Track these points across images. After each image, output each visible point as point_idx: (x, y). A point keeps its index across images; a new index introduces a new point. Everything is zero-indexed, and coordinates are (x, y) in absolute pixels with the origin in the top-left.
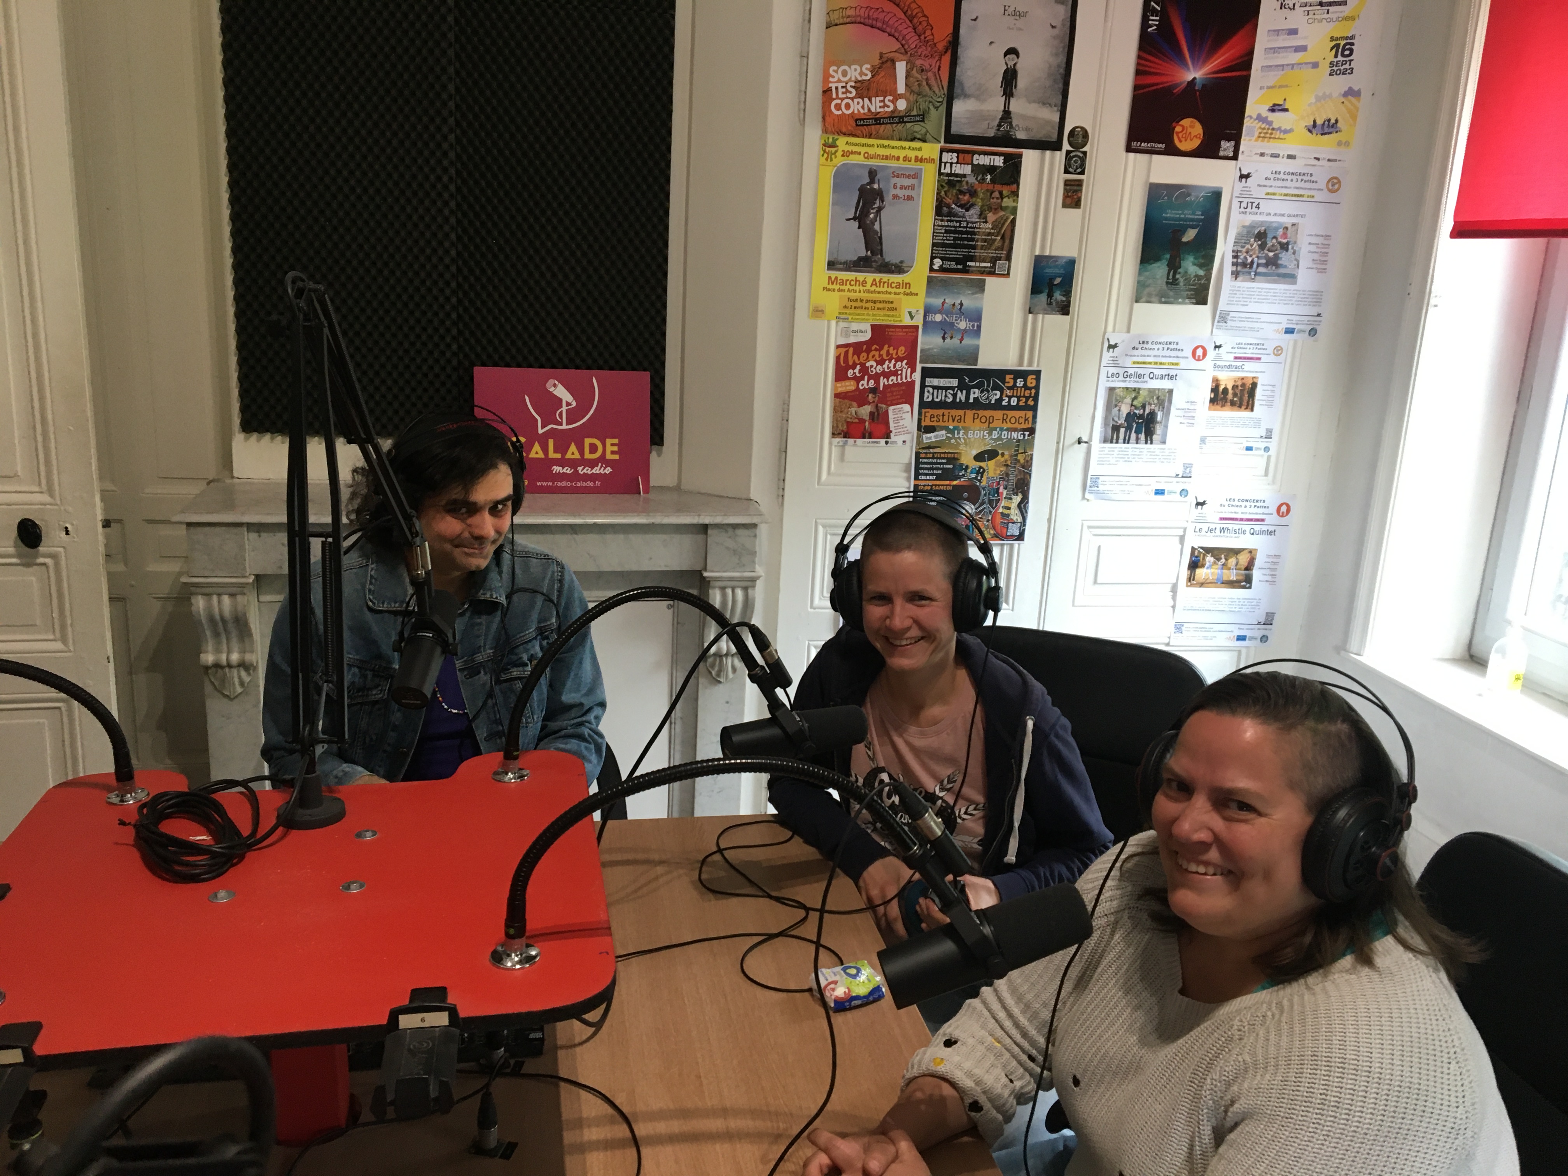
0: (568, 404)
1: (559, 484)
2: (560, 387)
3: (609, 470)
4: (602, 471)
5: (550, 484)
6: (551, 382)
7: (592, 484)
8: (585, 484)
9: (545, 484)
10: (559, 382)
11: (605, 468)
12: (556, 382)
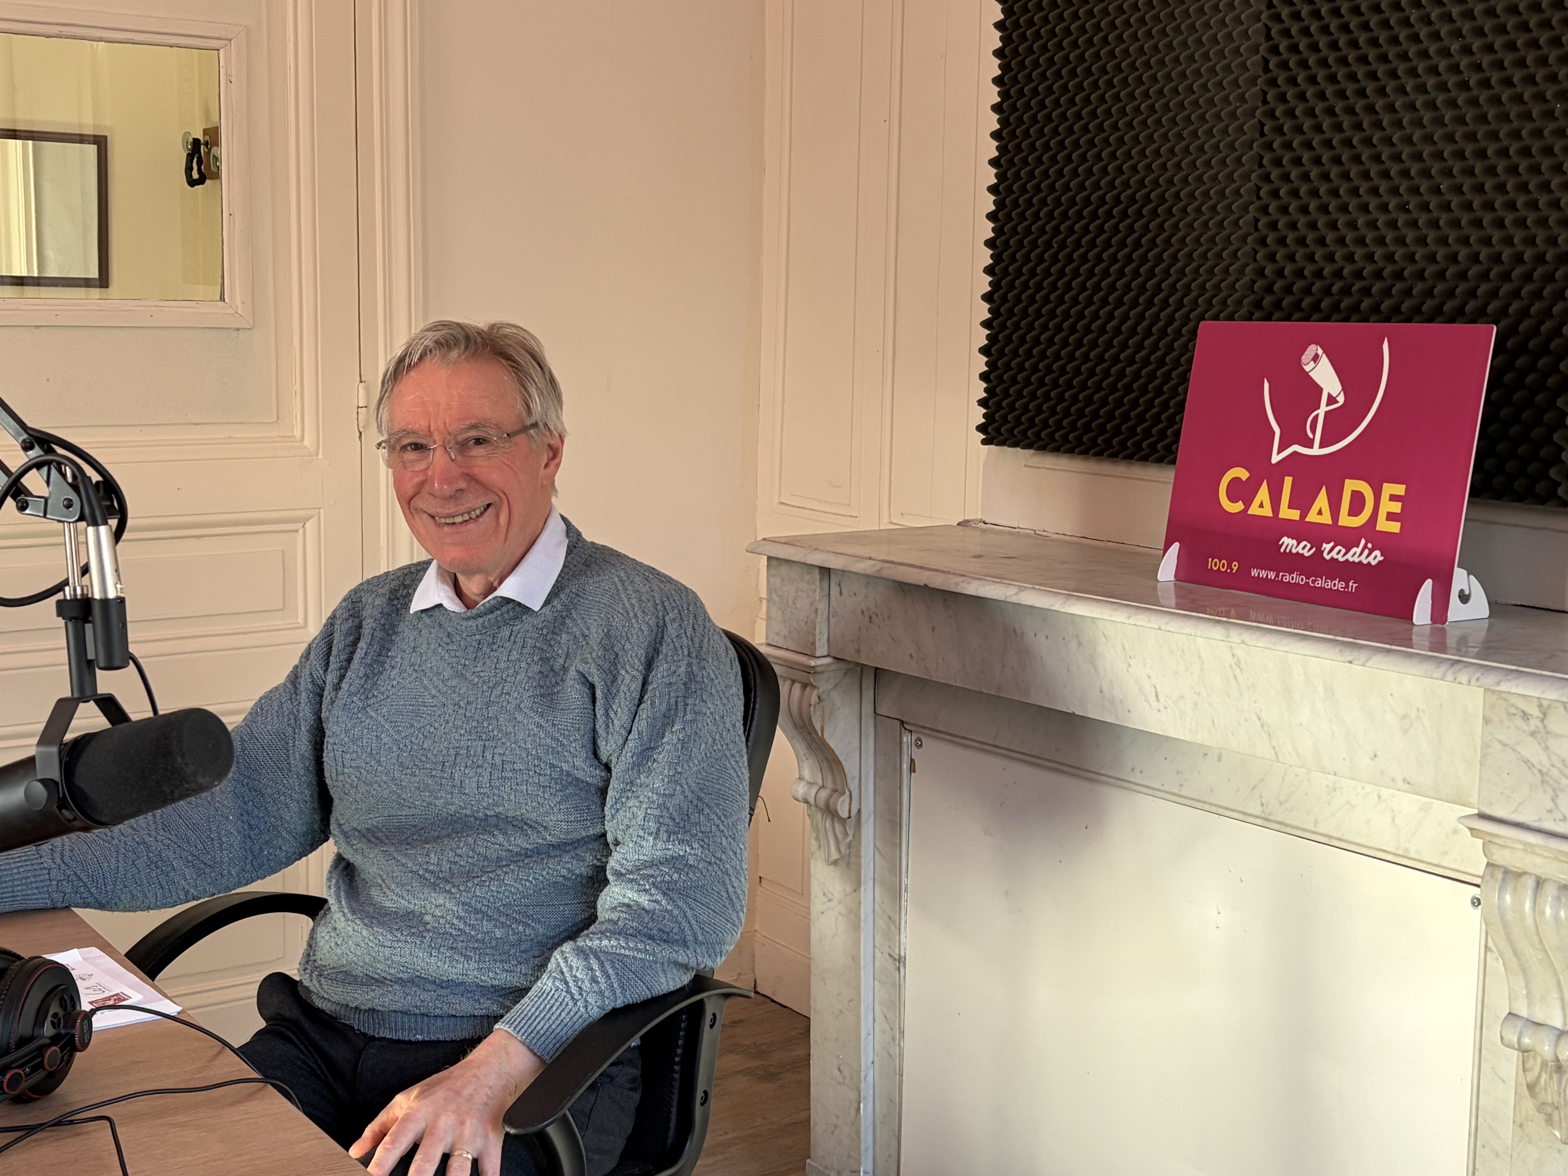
0: (1331, 400)
1: (1287, 578)
2: (1324, 361)
3: (1376, 557)
4: (1363, 559)
5: (1272, 575)
6: (1313, 349)
7: (1340, 585)
8: (1329, 585)
9: (1263, 574)
10: (1324, 352)
11: (1371, 551)
12: (1320, 351)
